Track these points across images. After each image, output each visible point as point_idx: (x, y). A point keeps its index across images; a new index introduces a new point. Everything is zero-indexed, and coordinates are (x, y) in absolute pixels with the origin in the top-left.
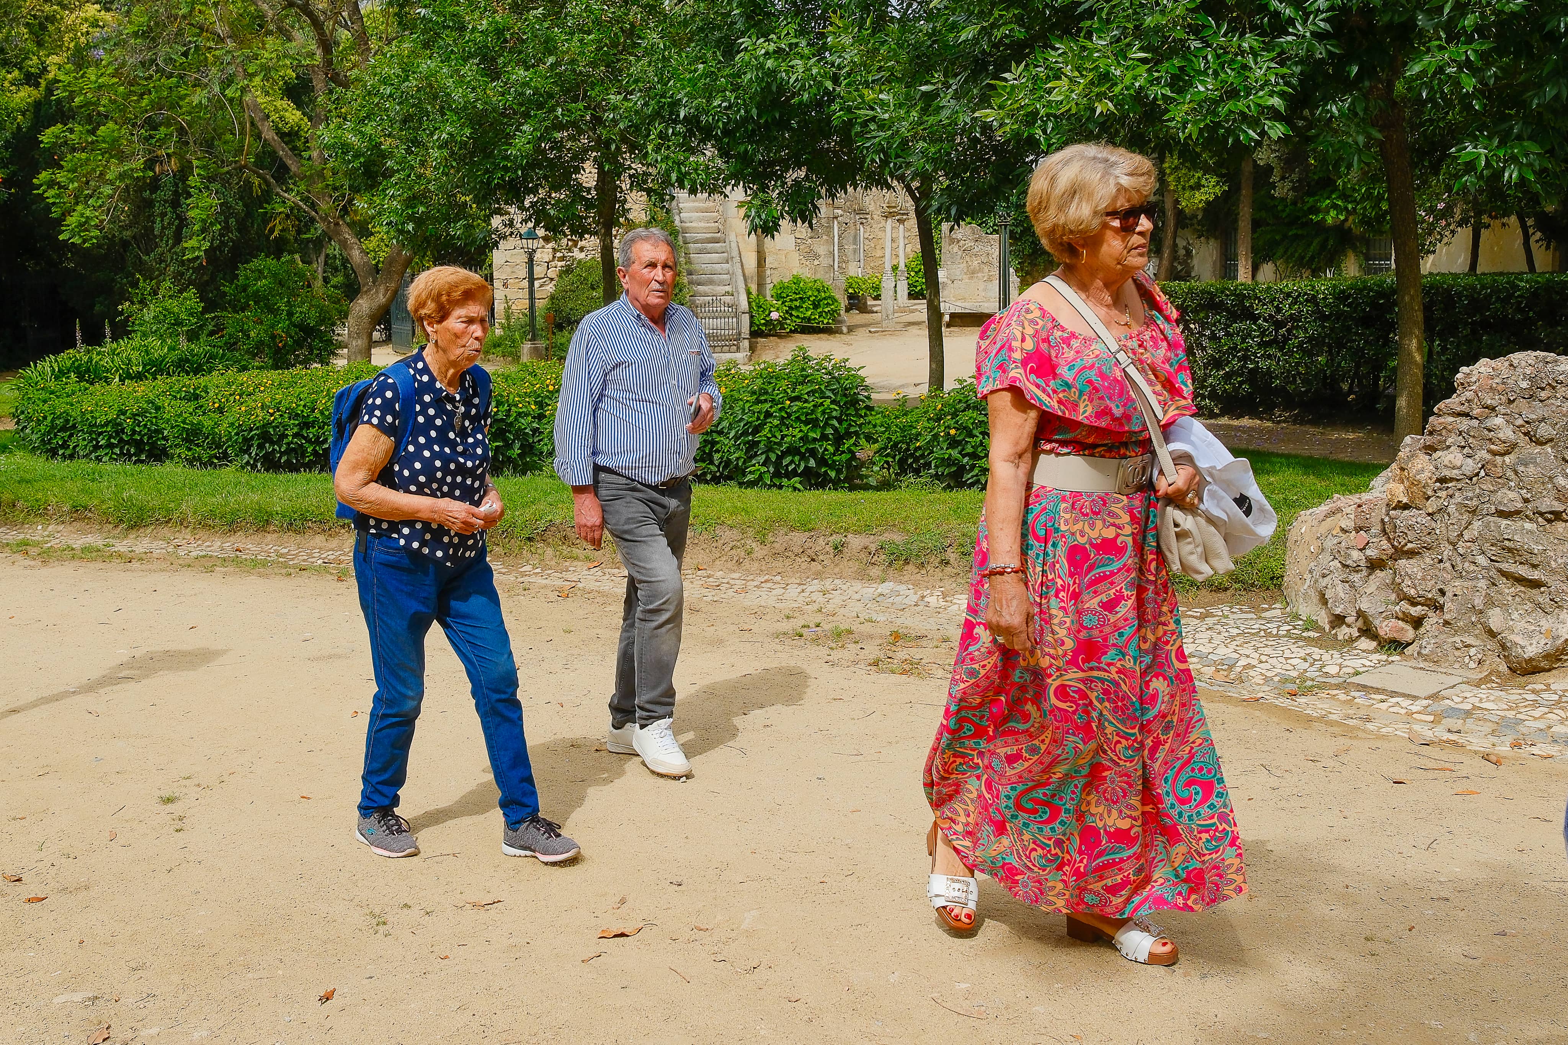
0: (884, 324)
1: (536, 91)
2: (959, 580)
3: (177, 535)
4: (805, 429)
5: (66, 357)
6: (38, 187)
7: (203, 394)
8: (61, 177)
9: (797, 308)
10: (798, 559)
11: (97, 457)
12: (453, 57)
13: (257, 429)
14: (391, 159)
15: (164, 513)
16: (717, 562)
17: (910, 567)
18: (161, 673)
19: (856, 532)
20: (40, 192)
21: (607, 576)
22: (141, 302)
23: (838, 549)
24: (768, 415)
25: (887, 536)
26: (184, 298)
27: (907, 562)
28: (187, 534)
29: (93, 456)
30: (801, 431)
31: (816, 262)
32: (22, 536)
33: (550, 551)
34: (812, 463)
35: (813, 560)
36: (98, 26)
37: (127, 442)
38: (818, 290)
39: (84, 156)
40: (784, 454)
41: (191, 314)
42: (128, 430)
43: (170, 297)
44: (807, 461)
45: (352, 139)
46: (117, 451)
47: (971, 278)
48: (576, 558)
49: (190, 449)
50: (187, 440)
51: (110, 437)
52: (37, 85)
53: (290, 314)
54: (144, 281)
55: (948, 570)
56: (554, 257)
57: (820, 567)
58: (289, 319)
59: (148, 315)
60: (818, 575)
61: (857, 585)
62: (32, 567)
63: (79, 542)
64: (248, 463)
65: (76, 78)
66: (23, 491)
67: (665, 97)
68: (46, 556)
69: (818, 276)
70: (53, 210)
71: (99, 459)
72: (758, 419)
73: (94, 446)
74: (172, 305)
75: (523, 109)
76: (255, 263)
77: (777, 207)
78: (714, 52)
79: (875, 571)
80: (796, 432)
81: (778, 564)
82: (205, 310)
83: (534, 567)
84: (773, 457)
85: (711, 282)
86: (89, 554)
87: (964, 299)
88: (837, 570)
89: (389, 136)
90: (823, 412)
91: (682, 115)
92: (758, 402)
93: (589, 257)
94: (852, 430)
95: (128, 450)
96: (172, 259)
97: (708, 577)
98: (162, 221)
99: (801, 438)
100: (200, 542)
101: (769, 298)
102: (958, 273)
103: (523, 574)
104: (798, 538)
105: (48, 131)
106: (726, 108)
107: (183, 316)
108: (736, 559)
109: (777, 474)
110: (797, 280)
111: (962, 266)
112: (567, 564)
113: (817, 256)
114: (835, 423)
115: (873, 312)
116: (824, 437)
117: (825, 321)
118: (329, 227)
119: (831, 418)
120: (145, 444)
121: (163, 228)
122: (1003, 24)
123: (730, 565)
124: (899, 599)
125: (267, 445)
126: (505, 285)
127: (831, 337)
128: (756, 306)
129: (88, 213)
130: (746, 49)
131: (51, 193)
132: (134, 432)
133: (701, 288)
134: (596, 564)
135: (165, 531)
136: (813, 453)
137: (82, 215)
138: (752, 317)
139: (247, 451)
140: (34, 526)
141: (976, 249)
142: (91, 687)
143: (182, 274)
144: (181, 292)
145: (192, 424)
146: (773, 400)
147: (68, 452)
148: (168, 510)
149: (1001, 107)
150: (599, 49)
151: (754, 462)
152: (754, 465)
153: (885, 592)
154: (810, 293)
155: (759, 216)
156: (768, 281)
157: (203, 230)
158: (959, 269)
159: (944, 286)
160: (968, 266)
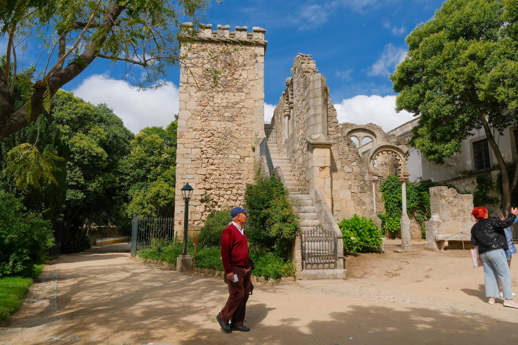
31: (364, 208)
47: (454, 219)
56: (205, 210)
69: (366, 216)
111: (448, 212)
113: (364, 204)
126: (180, 223)
141: (455, 202)
158: (446, 214)
159: (439, 224)
160: (452, 212)
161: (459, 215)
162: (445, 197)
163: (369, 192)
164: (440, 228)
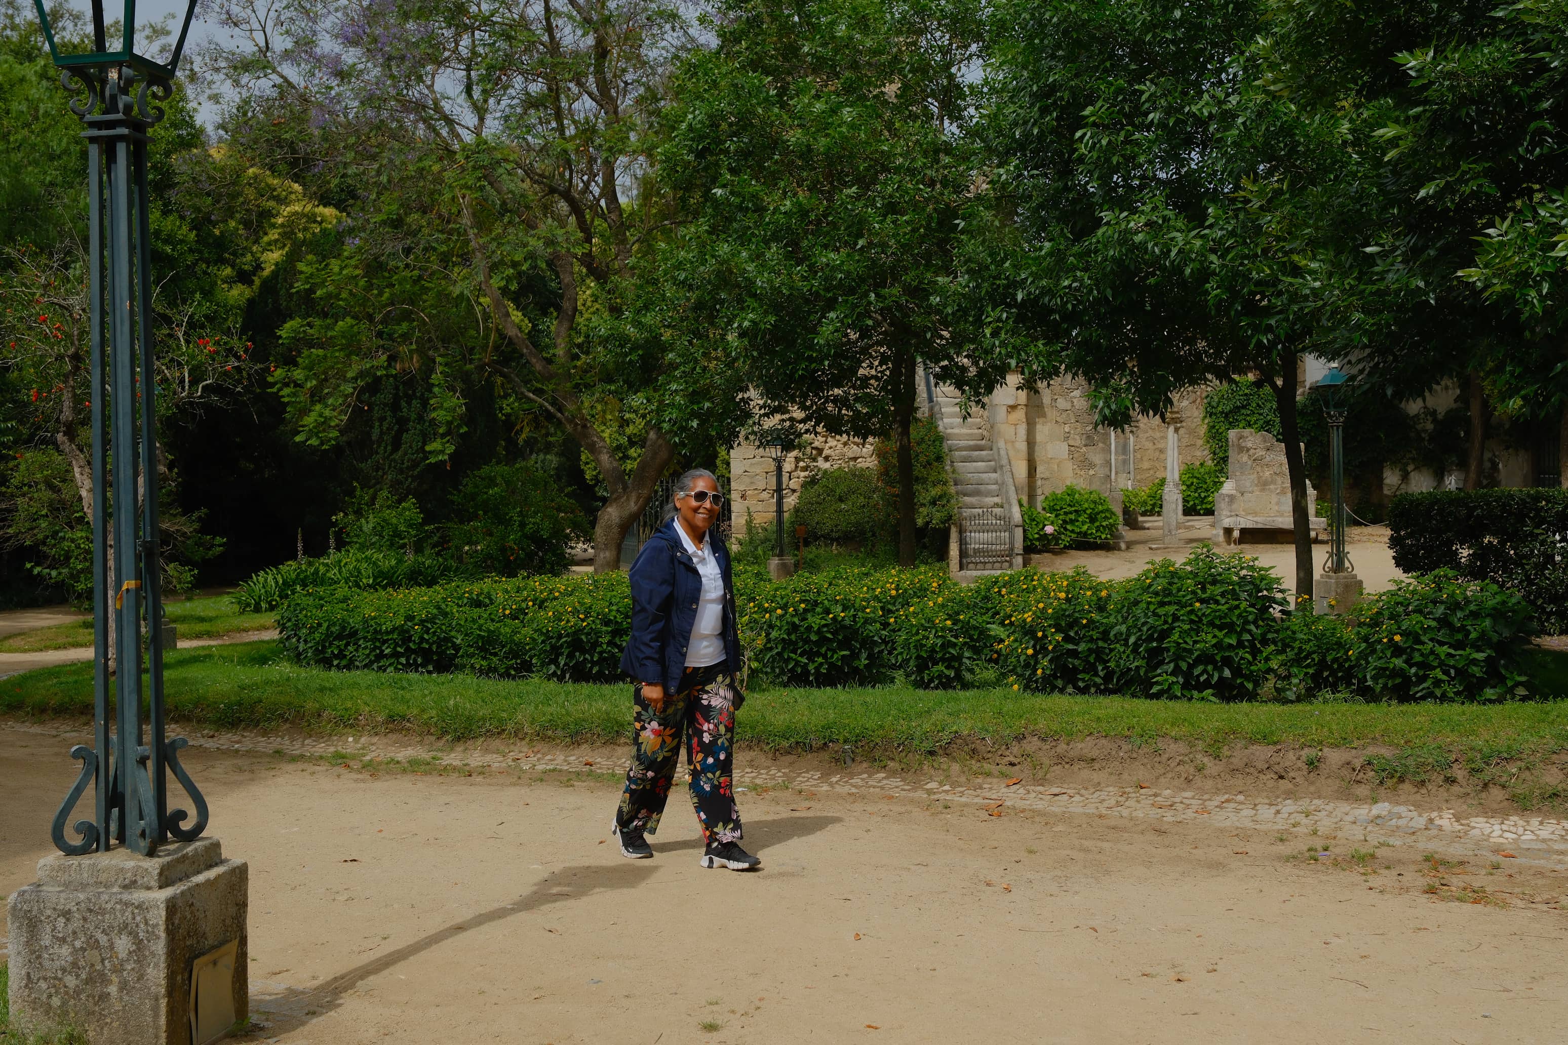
0: (1167, 540)
1: (848, 274)
2: (1470, 801)
3: (512, 747)
4: (1220, 635)
5: (289, 568)
6: (272, 385)
7: (487, 601)
8: (298, 374)
9: (1072, 522)
10: (1261, 776)
11: (380, 668)
12: (754, 240)
13: (568, 635)
14: (671, 351)
15: (495, 723)
16: (1162, 780)
17: (1406, 786)
18: (597, 890)
19: (1335, 746)
20: (275, 390)
21: (1033, 795)
22: (355, 512)
23: (1313, 765)
24: (1176, 618)
25: (1371, 751)
26: (404, 508)
27: (1401, 780)
28: (523, 746)
29: (375, 666)
30: (1215, 636)
31: (1092, 472)
32: (332, 749)
33: (956, 767)
34: (1227, 673)
35: (1281, 777)
36: (315, 222)
37: (414, 651)
38: (1095, 502)
39: (321, 352)
40: (1198, 661)
41: (410, 526)
42: (416, 638)
43: (388, 507)
44: (1221, 671)
45: (631, 330)
46: (403, 660)
47: (1263, 490)
48: (988, 774)
49: (484, 658)
50: (481, 649)
51: (397, 645)
52: (250, 283)
53: (522, 525)
54: (362, 489)
55: (1455, 789)
56: (796, 467)
57: (1290, 786)
58: (522, 530)
59: (368, 524)
60: (1289, 795)
61: (1344, 807)
62: (363, 781)
63: (404, 754)
64: (554, 674)
65: (317, 269)
66: (328, 700)
67: (1000, 279)
68: (373, 770)
69: (1094, 487)
70: (288, 409)
71: (382, 669)
72: (1166, 622)
73: (376, 656)
74: (391, 515)
75: (831, 294)
76: (485, 470)
77: (1128, 398)
78: (1062, 230)
79: (1362, 790)
80: (1208, 638)
81: (1239, 781)
82: (425, 522)
83: (941, 784)
84: (1184, 666)
85: (977, 493)
86: (414, 767)
87: (1255, 514)
88: (1312, 789)
89: (668, 326)
90: (1240, 616)
91: (1020, 297)
92: (1162, 604)
93: (835, 467)
94: (1270, 636)
95: (415, 660)
96: (390, 467)
97: (1156, 795)
98: (381, 425)
99: (1214, 646)
100: (539, 756)
101: (1039, 509)
102: (1248, 484)
103: (930, 792)
104: (1261, 753)
105: (287, 325)
106: (1076, 289)
107: (402, 528)
108: (1184, 775)
109: (1186, 686)
110: (1071, 492)
111: (1252, 477)
112: (980, 780)
113: (1092, 465)
114: (1252, 627)
115: (1144, 528)
116: (1240, 644)
117: (1103, 536)
118: (575, 430)
119: (1247, 622)
120: (434, 653)
121: (382, 433)
122: (1472, 178)
123: (1176, 782)
124: (1401, 822)
125: (577, 654)
126: (743, 497)
127: (1109, 554)
128: (1031, 520)
129: (327, 413)
130: (1108, 223)
131: (286, 391)
132: (422, 639)
133: (967, 499)
134: (1014, 781)
135: (496, 743)
136: (1227, 662)
137: (321, 415)
138: (1024, 531)
139: (555, 662)
140: (344, 738)
141: (1268, 459)
142: (529, 903)
143: (399, 483)
144: (399, 502)
145: (489, 631)
146: (1178, 603)
147: (344, 662)
148: (501, 720)
149: (1486, 266)
150: (914, 230)
151: (1159, 671)
152: (1160, 675)
153: (1384, 813)
154: (1086, 505)
155: (1109, 407)
156: (1039, 492)
157: (448, 433)
158: (1249, 480)
159: (1232, 498)
160: (1259, 478)
161: (1273, 482)
162: (1248, 450)
163: (1101, 445)
164: (1234, 506)
